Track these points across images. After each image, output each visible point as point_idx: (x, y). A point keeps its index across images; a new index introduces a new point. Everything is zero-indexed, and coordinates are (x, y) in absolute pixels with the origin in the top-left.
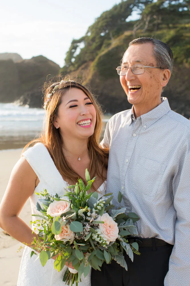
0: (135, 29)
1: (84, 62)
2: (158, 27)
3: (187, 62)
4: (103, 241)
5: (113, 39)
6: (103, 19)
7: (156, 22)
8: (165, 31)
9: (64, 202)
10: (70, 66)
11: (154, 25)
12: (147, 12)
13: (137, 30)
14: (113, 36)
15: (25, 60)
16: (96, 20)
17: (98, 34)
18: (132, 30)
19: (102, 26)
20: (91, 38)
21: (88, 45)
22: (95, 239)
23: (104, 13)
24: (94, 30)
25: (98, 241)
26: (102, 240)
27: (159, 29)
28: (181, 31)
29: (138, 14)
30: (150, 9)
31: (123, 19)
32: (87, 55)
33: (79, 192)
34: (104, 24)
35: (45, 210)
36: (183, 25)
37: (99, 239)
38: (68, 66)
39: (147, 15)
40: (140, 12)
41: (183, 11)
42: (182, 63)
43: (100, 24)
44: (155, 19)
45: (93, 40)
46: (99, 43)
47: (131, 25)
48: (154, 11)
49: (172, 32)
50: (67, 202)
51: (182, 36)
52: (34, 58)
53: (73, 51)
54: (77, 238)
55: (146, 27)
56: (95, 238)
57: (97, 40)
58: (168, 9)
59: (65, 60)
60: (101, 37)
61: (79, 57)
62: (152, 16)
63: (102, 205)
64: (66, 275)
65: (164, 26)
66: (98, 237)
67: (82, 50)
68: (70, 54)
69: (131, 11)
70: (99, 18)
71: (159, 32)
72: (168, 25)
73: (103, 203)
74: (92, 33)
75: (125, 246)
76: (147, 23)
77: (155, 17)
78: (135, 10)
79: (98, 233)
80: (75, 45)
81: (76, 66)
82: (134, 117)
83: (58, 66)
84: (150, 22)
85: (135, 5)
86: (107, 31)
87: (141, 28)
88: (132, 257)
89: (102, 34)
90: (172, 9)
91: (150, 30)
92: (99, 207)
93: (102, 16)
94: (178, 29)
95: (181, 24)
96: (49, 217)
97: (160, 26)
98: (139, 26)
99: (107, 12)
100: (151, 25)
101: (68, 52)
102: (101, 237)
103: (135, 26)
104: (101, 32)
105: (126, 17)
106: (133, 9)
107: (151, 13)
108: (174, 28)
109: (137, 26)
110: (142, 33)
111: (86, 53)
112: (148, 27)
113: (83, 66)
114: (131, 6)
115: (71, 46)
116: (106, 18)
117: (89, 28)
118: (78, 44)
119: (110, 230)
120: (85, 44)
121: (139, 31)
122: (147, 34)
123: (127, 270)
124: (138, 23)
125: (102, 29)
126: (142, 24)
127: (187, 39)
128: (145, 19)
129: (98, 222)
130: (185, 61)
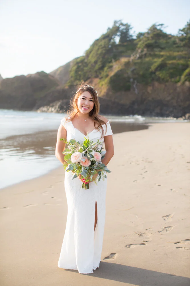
0: (132, 57)
127: (169, 65)
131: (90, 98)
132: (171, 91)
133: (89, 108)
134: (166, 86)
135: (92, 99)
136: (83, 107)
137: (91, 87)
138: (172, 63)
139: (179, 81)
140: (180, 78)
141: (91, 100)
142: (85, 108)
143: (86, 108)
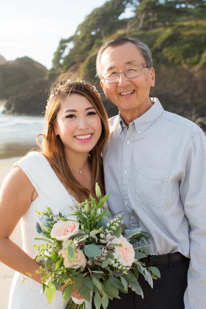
0: (129, 27)
1: (74, 63)
2: (153, 25)
3: (185, 62)
4: (123, 267)
5: (104, 38)
6: (94, 17)
7: (151, 20)
8: (161, 29)
9: (71, 222)
10: (58, 67)
11: (149, 23)
12: (141, 9)
13: (131, 28)
14: (105, 35)
15: (9, 62)
16: (87, 18)
17: (88, 32)
18: (125, 28)
19: (93, 25)
20: (80, 37)
21: (78, 45)
22: (112, 265)
23: (95, 10)
24: (84, 28)
25: (117, 267)
26: (121, 266)
27: (154, 27)
28: (179, 30)
29: (132, 11)
30: (144, 6)
31: (115, 17)
32: (77, 55)
33: (89, 210)
34: (95, 22)
35: (47, 233)
36: (180, 23)
37: (117, 264)
38: (56, 68)
39: (142, 12)
40: (134, 9)
41: (181, 8)
42: (179, 63)
43: (91, 22)
44: (149, 17)
45: (83, 39)
46: (89, 43)
47: (124, 23)
48: (149, 7)
49: (169, 31)
50: (75, 222)
51: (180, 35)
52: (18, 60)
53: (61, 51)
54: (90, 265)
55: (141, 25)
56: (112, 263)
57: (88, 40)
58: (165, 5)
59: (53, 61)
60: (92, 36)
61: (68, 58)
62: (147, 13)
63: (117, 224)
64: (69, 306)
65: (160, 24)
66: (115, 262)
67: (71, 50)
68: (58, 55)
69: (124, 7)
70: (89, 16)
71: (155, 31)
72: (164, 22)
73: (117, 222)
74: (82, 32)
75: (143, 271)
76: (142, 21)
77: (150, 14)
78: (129, 7)
79: (115, 257)
80: (64, 45)
81: (65, 67)
82: (124, 124)
83: (45, 68)
84: (145, 19)
85: (128, 2)
86: (98, 30)
87: (136, 26)
88: (151, 283)
89: (93, 33)
90: (169, 6)
91: (145, 29)
92: (114, 228)
93: (92, 14)
94: (175, 27)
95: (178, 22)
96: (55, 240)
97: (156, 24)
98: (133, 24)
99: (98, 9)
100: (146, 23)
101: (55, 53)
102: (119, 263)
103: (128, 24)
104: (92, 31)
105: (119, 14)
106: (126, 6)
107: (146, 10)
108: (172, 26)
109: (131, 24)
110: (136, 31)
111: (75, 53)
112: (143, 25)
113: (72, 68)
114: (124, 3)
115: (60, 46)
116: (97, 15)
117: (79, 26)
118: (67, 44)
119: (127, 254)
120: (74, 43)
121: (133, 30)
122: (141, 33)
123: (143, 298)
124: (131, 21)
125: (93, 28)
126: (136, 22)
127: (185, 38)
128: (139, 17)
129: (113, 245)
130: (183, 61)
131: (87, 109)
132: (185, 80)
133: (92, 134)
134: (177, 71)
135: (93, 110)
136: (79, 137)
137: (78, 81)
138: (191, 35)
139: (197, 63)
140: (200, 58)
141: (90, 114)
142: (83, 137)
143: (86, 137)
